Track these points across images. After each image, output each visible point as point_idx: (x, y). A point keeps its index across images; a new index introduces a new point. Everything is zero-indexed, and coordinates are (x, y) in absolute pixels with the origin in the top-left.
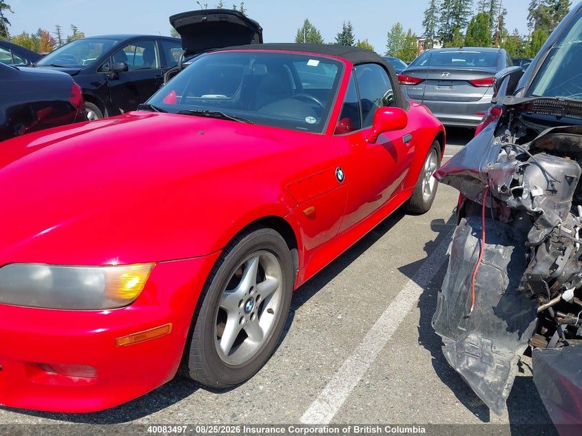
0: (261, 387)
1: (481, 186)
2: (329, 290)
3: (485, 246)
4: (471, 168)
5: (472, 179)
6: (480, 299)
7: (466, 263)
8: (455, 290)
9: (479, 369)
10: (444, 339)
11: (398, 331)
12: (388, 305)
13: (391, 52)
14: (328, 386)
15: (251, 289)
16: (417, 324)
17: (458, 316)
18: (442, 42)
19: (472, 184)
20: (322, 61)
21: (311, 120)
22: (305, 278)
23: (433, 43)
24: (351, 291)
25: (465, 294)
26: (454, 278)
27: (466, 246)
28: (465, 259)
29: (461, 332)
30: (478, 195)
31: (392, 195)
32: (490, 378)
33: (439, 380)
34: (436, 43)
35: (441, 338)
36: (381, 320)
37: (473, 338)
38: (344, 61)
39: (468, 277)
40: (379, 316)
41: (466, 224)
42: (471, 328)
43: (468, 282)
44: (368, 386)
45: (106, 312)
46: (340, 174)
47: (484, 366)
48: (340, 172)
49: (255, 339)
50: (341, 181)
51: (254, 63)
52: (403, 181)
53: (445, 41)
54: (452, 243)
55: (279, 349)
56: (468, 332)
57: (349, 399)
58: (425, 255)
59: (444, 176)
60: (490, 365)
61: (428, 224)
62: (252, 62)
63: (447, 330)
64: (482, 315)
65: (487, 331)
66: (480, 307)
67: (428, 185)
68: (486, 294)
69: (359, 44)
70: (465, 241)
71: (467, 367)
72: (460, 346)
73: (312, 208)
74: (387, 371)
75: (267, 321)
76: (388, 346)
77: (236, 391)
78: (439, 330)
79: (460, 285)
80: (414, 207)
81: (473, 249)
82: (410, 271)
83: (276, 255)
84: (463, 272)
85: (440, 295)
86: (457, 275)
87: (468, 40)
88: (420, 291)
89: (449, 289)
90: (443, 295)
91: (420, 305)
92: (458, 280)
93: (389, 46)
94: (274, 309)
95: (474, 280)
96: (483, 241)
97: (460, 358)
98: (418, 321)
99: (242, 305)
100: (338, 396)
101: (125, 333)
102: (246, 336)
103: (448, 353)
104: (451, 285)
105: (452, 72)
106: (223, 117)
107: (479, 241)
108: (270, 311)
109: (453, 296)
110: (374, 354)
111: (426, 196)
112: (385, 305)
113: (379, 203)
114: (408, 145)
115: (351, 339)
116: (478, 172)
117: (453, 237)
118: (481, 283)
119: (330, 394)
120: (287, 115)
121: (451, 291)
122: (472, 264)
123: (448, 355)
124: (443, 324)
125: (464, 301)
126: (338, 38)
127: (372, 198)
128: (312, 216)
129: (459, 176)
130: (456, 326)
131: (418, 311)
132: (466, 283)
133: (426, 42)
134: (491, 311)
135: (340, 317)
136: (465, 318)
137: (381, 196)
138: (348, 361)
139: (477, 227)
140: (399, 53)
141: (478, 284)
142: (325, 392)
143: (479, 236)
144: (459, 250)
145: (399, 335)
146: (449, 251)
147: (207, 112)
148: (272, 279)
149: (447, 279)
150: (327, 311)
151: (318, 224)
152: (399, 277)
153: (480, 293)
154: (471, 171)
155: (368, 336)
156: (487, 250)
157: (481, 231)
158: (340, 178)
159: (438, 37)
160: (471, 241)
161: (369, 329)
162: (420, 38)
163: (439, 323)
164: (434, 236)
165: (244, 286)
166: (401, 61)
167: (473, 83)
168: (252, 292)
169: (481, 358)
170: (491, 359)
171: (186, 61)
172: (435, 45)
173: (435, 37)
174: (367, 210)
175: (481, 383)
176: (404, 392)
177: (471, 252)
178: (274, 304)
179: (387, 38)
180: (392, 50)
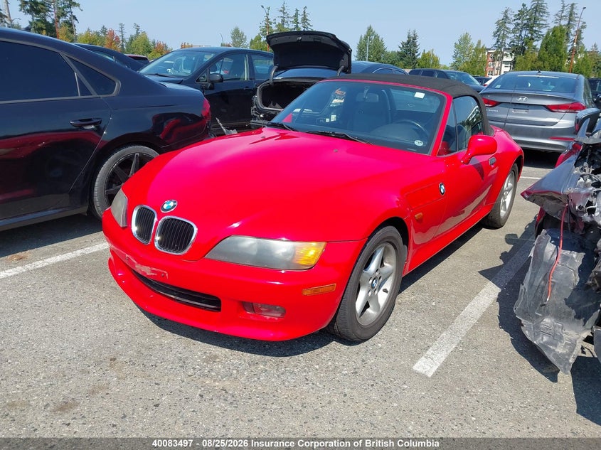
0: (380, 345)
1: (561, 205)
2: (422, 284)
3: (561, 251)
4: (554, 191)
5: (555, 199)
6: (555, 292)
7: (545, 263)
8: (535, 284)
9: (552, 344)
10: (523, 321)
11: (482, 317)
12: (473, 298)
13: (457, 64)
14: (431, 349)
15: (377, 270)
16: (497, 313)
17: (536, 304)
18: (513, 54)
19: (553, 203)
20: (427, 94)
21: (419, 143)
22: (409, 270)
23: (503, 55)
24: (440, 286)
25: (543, 287)
26: (534, 275)
27: (546, 251)
28: (544, 260)
29: (537, 317)
30: (558, 212)
31: (473, 211)
32: (560, 350)
33: (517, 353)
34: (507, 55)
35: (520, 321)
36: (468, 308)
37: (547, 320)
38: (445, 94)
39: (546, 274)
40: (465, 306)
41: (546, 234)
42: (547, 314)
43: (546, 278)
44: (462, 352)
45: (283, 272)
46: (443, 189)
47: (555, 342)
48: (442, 186)
49: (374, 310)
50: (442, 194)
51: (368, 92)
52: (485, 197)
53: (517, 53)
54: (534, 248)
55: (388, 321)
56: (544, 317)
57: (448, 359)
58: (501, 263)
59: (530, 195)
60: (561, 342)
61: (503, 237)
62: (366, 91)
63: (526, 314)
64: (556, 304)
65: (559, 316)
66: (554, 298)
67: (505, 203)
68: (560, 288)
69: (424, 54)
70: (545, 247)
71: (541, 342)
72: (537, 327)
73: (421, 214)
74: (475, 343)
75: (382, 298)
76: (474, 326)
77: (361, 345)
78: (519, 315)
79: (539, 280)
80: (491, 222)
81: (551, 253)
82: (489, 274)
83: (395, 248)
84: (542, 270)
85: (522, 287)
86: (537, 272)
87: (542, 54)
88: (499, 290)
89: (530, 283)
90: (524, 287)
91: (498, 300)
92: (537, 276)
93: (455, 57)
94: (389, 289)
95: (551, 277)
96: (560, 249)
97: (536, 336)
98: (498, 312)
99: (371, 281)
100: (439, 356)
101: (308, 287)
102: (369, 307)
103: (527, 332)
104: (532, 280)
105: (529, 96)
106: (346, 138)
107: (557, 247)
108: (385, 291)
109: (533, 289)
110: (464, 332)
111: (503, 213)
112: (471, 299)
113: (462, 217)
114: (493, 166)
115: (445, 320)
116: (560, 194)
117: (535, 243)
118: (557, 280)
119: (432, 354)
120: (396, 137)
121: (531, 285)
122: (550, 265)
123: (527, 333)
124: (523, 310)
125: (542, 292)
126: (401, 46)
127: (457, 214)
128: (420, 221)
129: (543, 196)
130: (533, 312)
131: (498, 304)
132: (544, 279)
133: (495, 54)
134: (563, 302)
135: (434, 304)
136: (542, 306)
137: (464, 212)
138: (444, 334)
139: (555, 236)
140: (465, 64)
141: (553, 280)
142: (428, 352)
143: (557, 243)
144: (540, 253)
145: (483, 320)
146: (532, 254)
147: (333, 133)
148: (389, 266)
149: (528, 276)
150: (423, 299)
151: (423, 227)
152: (480, 279)
153: (555, 287)
154: (555, 193)
155: (458, 319)
156: (563, 255)
157: (559, 240)
158: (442, 191)
159: (509, 49)
160: (550, 248)
161: (459, 314)
162: (490, 49)
163: (520, 309)
164: (508, 248)
165: (373, 266)
166: (471, 77)
167: (550, 108)
168: (377, 273)
169: (553, 337)
170: (561, 338)
171: (276, 76)
172: (505, 57)
173: (506, 49)
174: (451, 223)
175: (553, 353)
176: (490, 358)
177: (550, 256)
178: (388, 285)
179: (454, 49)
180: (459, 61)
